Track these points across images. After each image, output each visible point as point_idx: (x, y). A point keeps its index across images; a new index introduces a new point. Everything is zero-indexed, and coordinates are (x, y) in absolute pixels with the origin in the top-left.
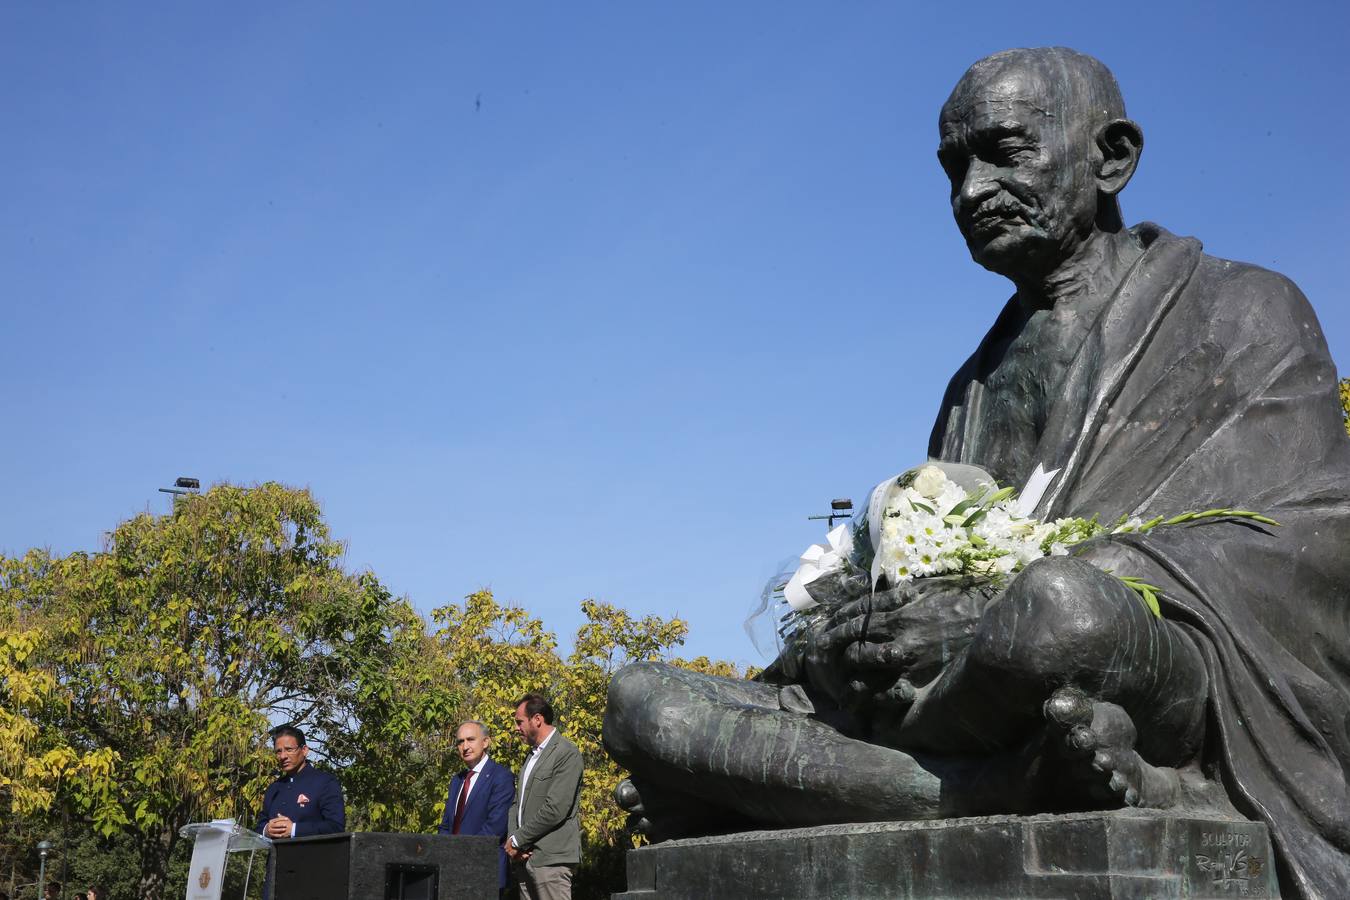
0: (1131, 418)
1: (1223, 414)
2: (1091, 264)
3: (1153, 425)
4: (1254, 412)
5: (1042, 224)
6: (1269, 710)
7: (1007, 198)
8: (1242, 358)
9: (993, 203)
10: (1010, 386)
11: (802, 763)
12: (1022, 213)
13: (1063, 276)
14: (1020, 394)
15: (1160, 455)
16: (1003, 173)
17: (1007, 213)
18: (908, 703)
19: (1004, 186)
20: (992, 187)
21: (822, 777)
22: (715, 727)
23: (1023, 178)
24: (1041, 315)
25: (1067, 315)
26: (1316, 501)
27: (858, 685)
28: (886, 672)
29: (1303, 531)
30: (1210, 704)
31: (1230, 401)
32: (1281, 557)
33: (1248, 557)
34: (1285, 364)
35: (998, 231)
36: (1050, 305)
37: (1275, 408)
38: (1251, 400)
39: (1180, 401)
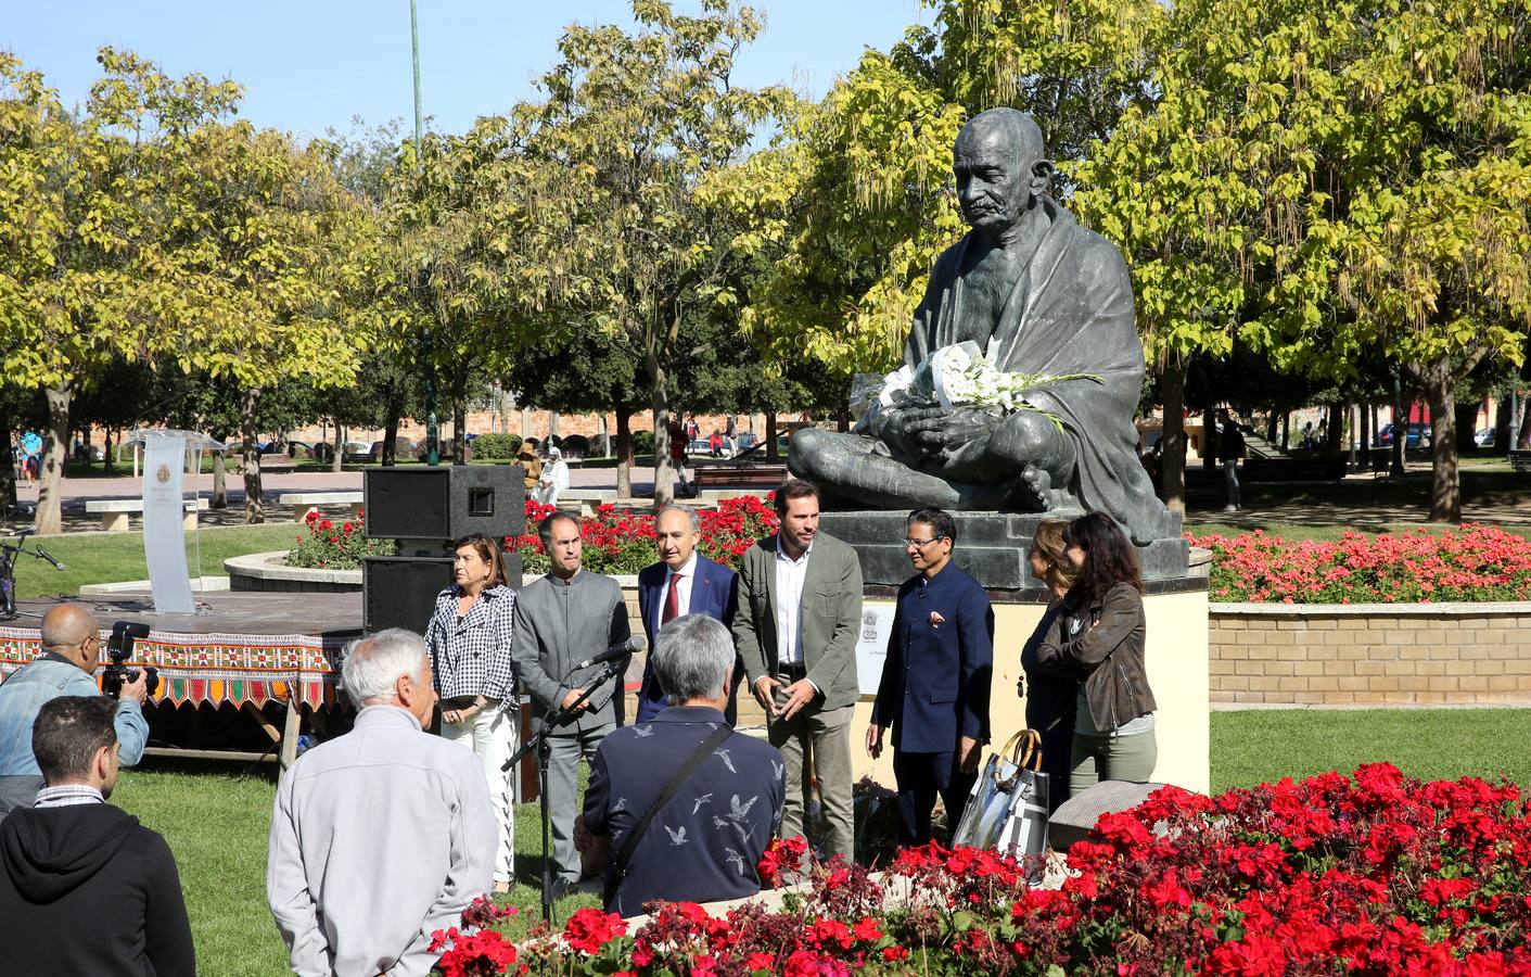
0: (1042, 317)
1: (1083, 321)
2: (1024, 228)
3: (1051, 321)
4: (1098, 321)
5: (1005, 213)
6: (1098, 466)
7: (990, 201)
8: (1094, 292)
9: (982, 202)
10: (980, 288)
11: (897, 483)
12: (996, 208)
13: (1010, 234)
14: (986, 293)
15: (1054, 337)
16: (987, 186)
17: (988, 207)
18: (946, 460)
19: (988, 193)
20: (982, 194)
21: (907, 490)
22: (851, 464)
23: (997, 191)
24: (996, 252)
25: (1011, 255)
26: (1121, 367)
27: (924, 450)
28: (937, 446)
29: (1115, 382)
30: (1076, 465)
31: (1088, 314)
32: (1105, 396)
33: (1093, 396)
34: (1112, 298)
35: (983, 215)
36: (1002, 247)
37: (1107, 320)
38: (1096, 315)
39: (1064, 311)
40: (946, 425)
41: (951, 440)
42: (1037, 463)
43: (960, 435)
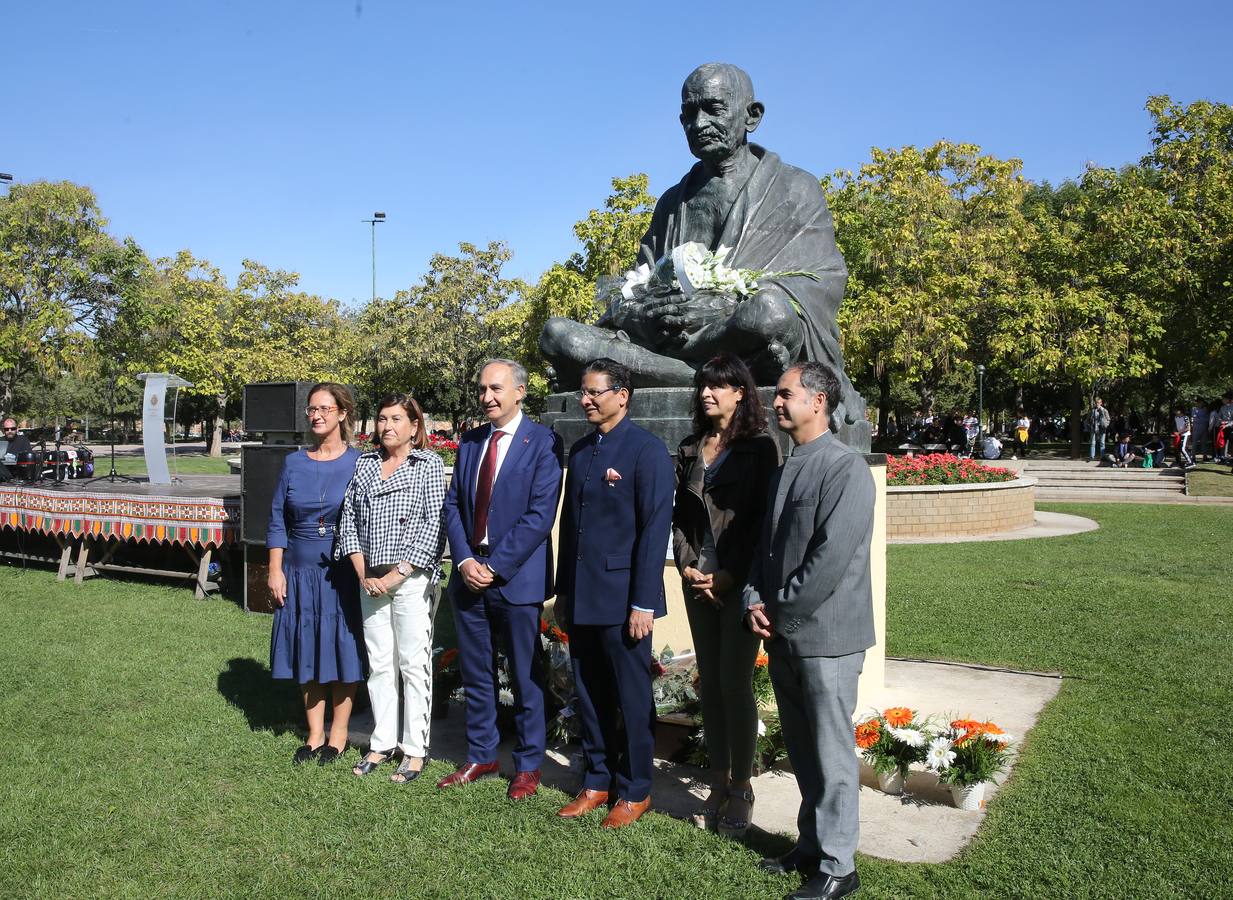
0: (759, 229)
1: (795, 232)
2: (739, 160)
3: (767, 233)
4: (808, 231)
5: (726, 142)
6: (821, 349)
7: (714, 130)
8: (802, 208)
9: (708, 131)
10: (703, 209)
11: (640, 363)
12: (719, 137)
13: (728, 164)
14: (708, 212)
15: (769, 245)
16: (712, 118)
17: (712, 135)
18: (685, 341)
19: (713, 124)
20: (709, 124)
21: (649, 369)
22: (598, 346)
23: (721, 121)
24: (715, 180)
25: (729, 181)
26: (830, 270)
27: (666, 333)
28: (676, 329)
29: (827, 281)
30: (804, 347)
31: (798, 227)
32: (820, 291)
33: (811, 290)
34: (818, 213)
35: (709, 143)
36: (721, 176)
37: (815, 231)
38: (808, 226)
39: (778, 224)
40: (687, 310)
41: (691, 323)
42: (780, 338)
43: (699, 319)
